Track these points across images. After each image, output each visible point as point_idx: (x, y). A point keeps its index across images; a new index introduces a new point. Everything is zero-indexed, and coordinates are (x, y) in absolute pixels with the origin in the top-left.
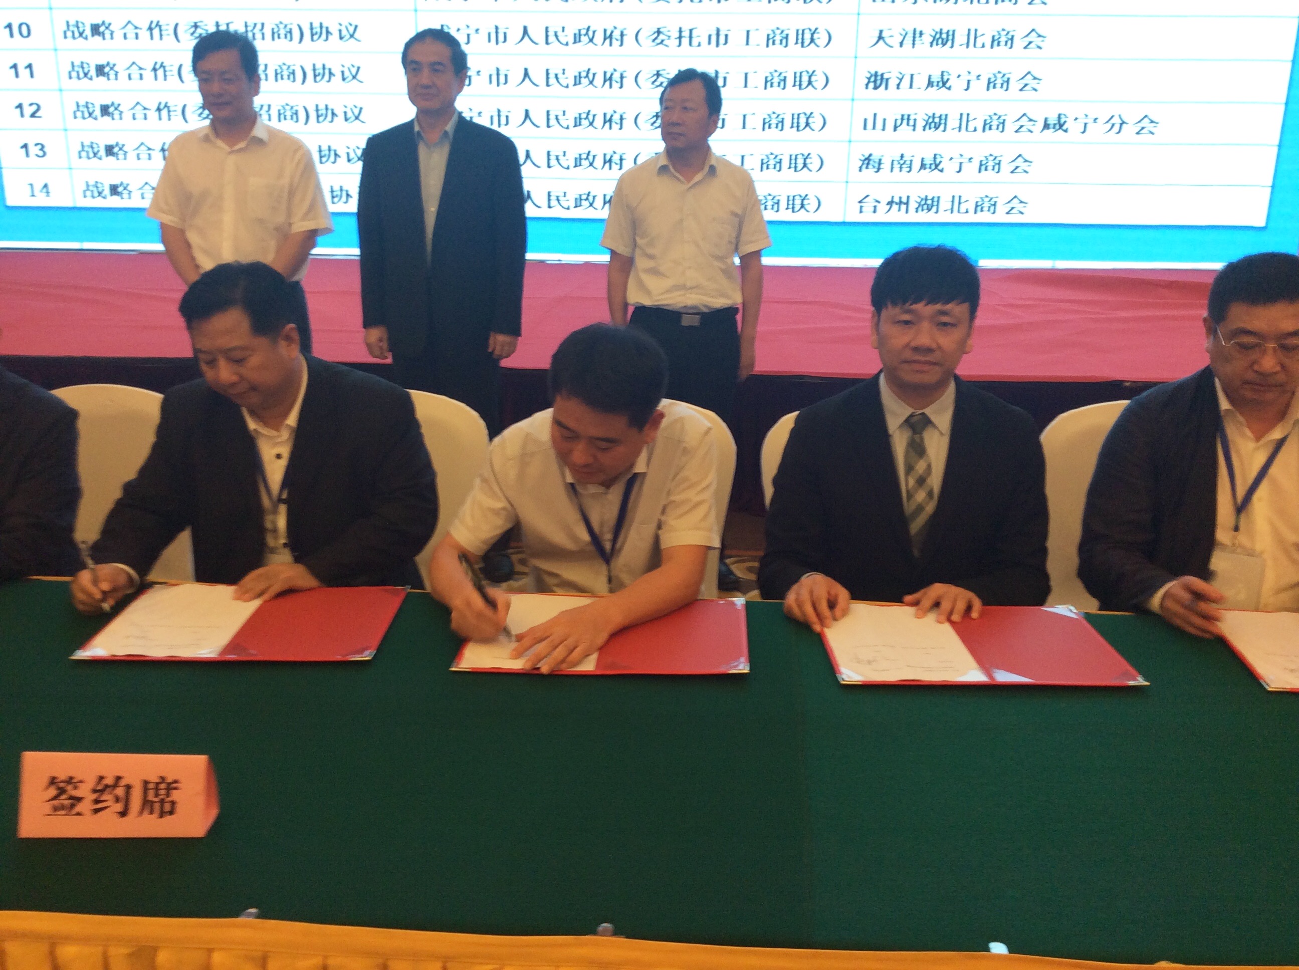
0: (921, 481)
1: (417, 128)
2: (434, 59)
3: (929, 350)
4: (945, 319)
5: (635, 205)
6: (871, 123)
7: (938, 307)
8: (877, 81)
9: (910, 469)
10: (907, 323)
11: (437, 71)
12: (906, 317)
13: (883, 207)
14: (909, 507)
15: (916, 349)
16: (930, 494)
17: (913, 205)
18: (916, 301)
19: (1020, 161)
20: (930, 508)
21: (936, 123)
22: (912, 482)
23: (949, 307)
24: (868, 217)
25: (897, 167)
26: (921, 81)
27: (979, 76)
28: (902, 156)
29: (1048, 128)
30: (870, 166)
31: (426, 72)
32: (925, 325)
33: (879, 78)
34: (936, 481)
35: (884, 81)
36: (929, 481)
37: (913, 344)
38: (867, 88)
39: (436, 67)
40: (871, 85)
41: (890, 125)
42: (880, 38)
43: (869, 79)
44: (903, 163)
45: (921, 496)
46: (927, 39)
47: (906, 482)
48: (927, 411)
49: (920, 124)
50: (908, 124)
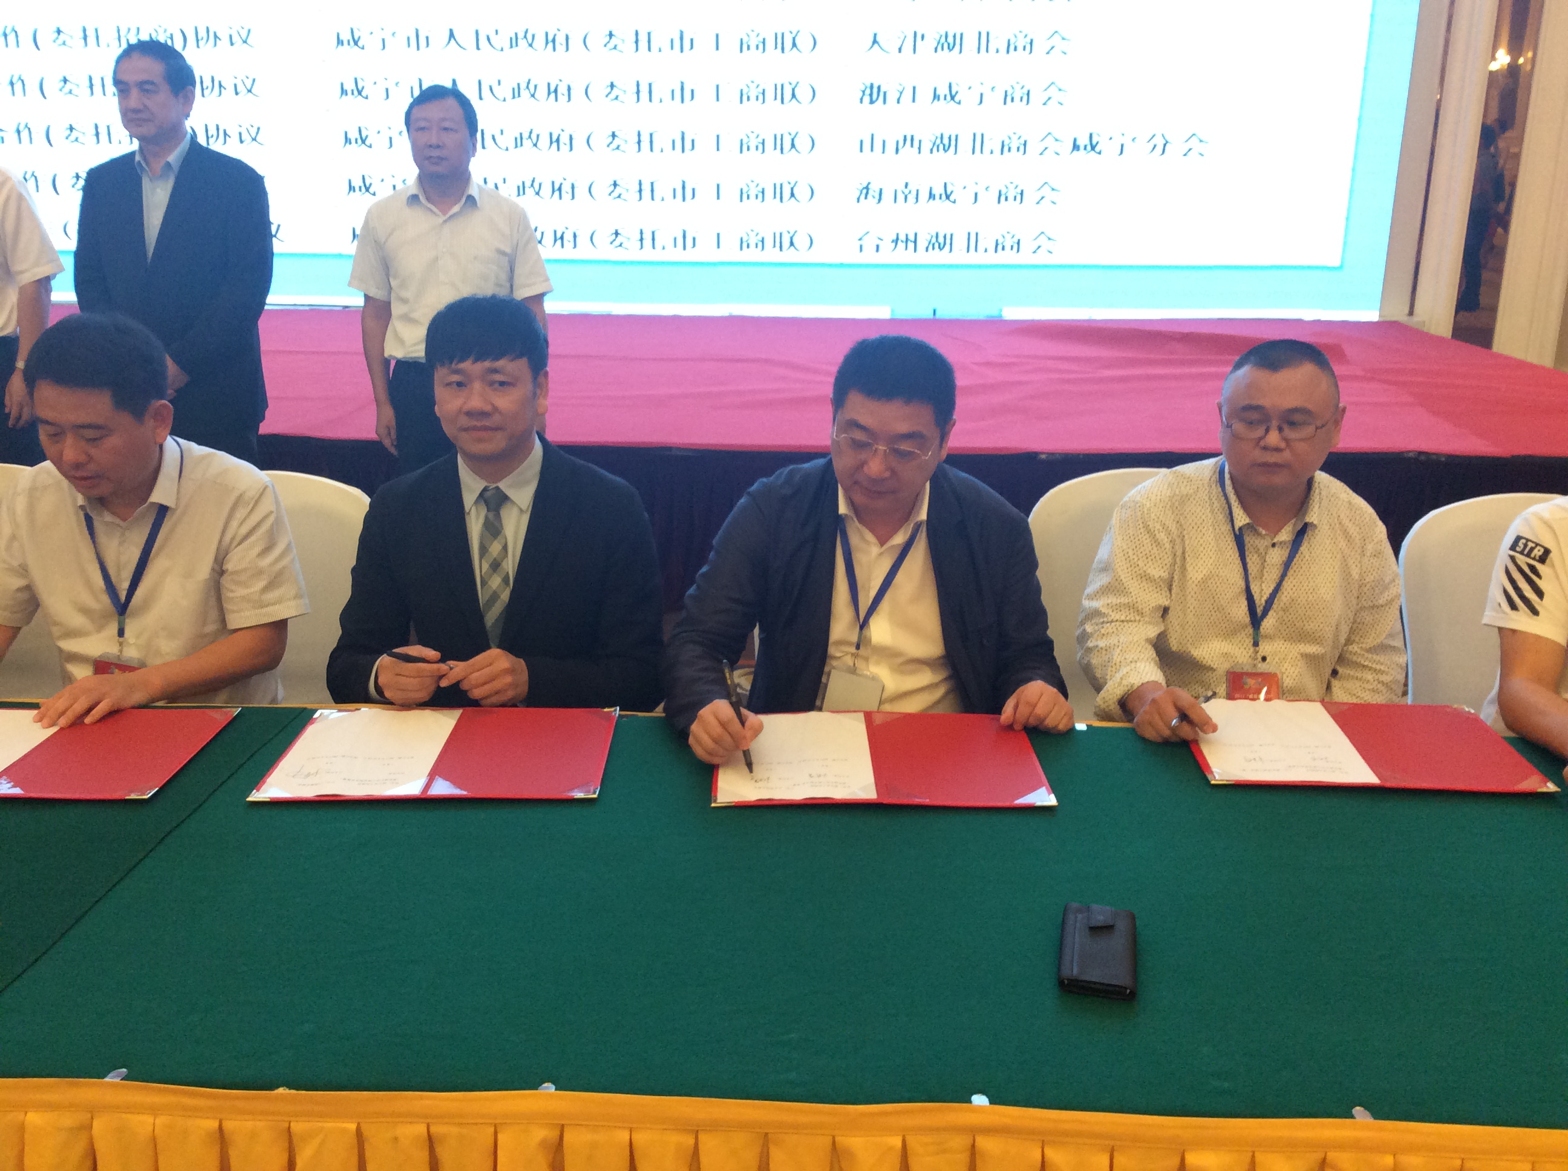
0: (496, 566)
1: (138, 158)
2: (144, 77)
3: (483, 414)
4: (498, 377)
5: (383, 240)
6: (869, 144)
7: (487, 364)
8: (874, 94)
9: (483, 550)
10: (459, 384)
11: (147, 91)
12: (456, 378)
13: (887, 245)
14: (482, 596)
15: (469, 414)
16: (506, 580)
17: (922, 244)
18: (462, 360)
19: (1046, 190)
20: (505, 596)
21: (946, 144)
22: (486, 566)
23: (501, 363)
24: (869, 256)
25: (901, 197)
26: (925, 95)
27: (994, 88)
28: (906, 186)
29: (1078, 150)
30: (869, 196)
31: (135, 93)
32: (477, 386)
33: (875, 90)
34: (511, 565)
35: (882, 94)
36: (504, 564)
37: (466, 408)
38: (861, 102)
39: (147, 87)
40: (867, 99)
41: (891, 147)
42: (875, 41)
43: (864, 92)
44: (906, 194)
45: (495, 582)
46: (930, 42)
47: (480, 567)
48: (502, 485)
49: (926, 146)
50: (912, 146)
